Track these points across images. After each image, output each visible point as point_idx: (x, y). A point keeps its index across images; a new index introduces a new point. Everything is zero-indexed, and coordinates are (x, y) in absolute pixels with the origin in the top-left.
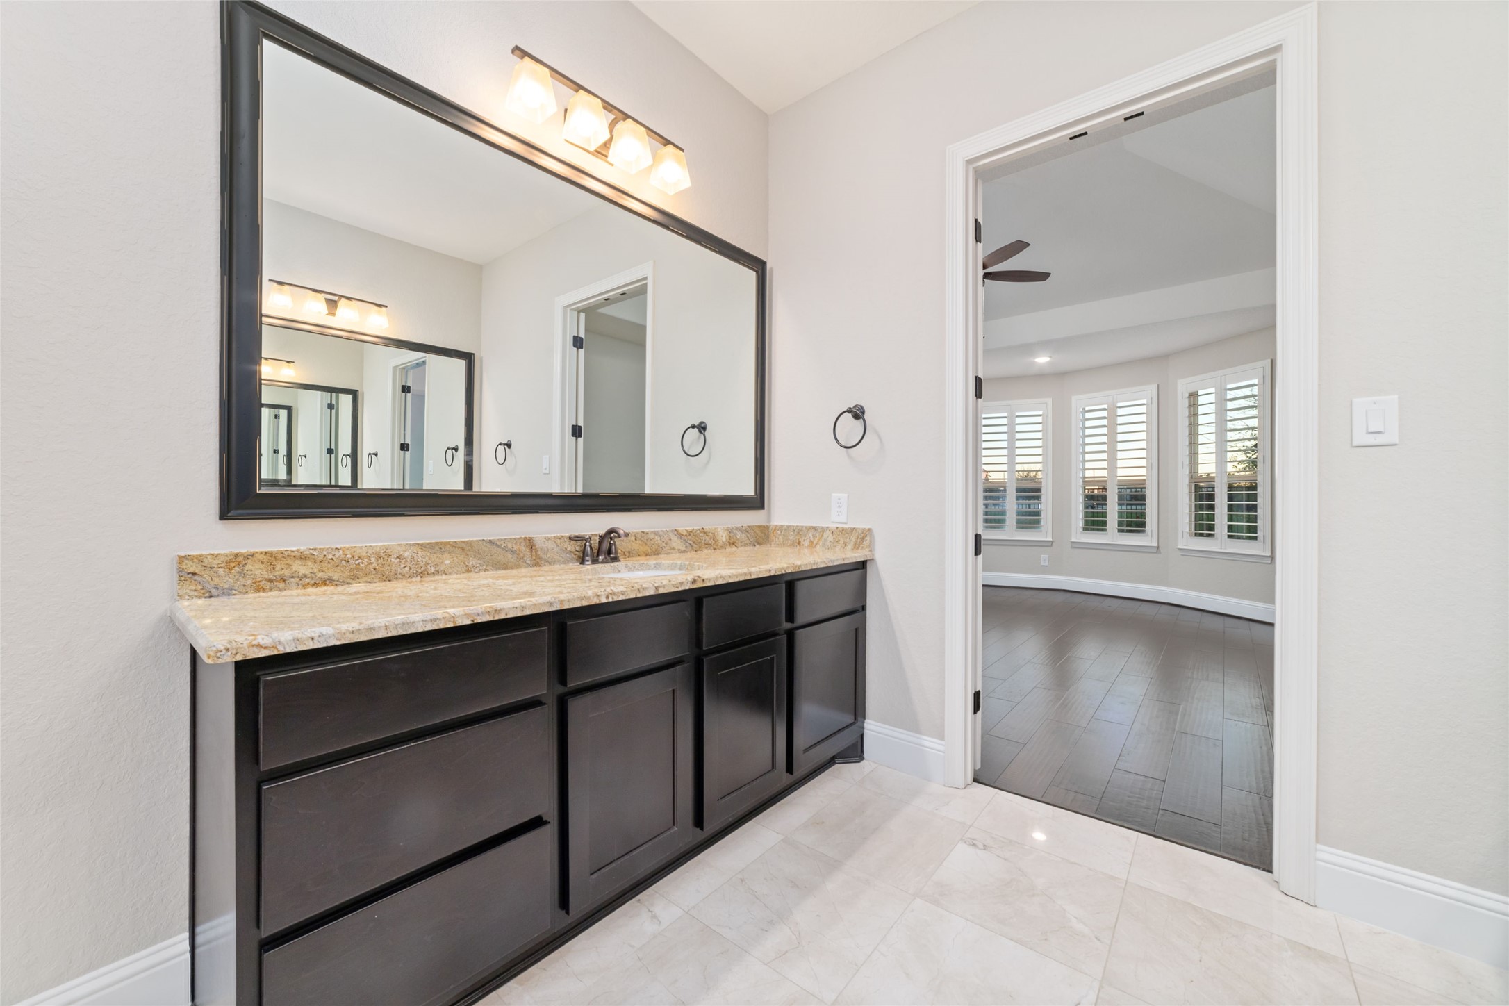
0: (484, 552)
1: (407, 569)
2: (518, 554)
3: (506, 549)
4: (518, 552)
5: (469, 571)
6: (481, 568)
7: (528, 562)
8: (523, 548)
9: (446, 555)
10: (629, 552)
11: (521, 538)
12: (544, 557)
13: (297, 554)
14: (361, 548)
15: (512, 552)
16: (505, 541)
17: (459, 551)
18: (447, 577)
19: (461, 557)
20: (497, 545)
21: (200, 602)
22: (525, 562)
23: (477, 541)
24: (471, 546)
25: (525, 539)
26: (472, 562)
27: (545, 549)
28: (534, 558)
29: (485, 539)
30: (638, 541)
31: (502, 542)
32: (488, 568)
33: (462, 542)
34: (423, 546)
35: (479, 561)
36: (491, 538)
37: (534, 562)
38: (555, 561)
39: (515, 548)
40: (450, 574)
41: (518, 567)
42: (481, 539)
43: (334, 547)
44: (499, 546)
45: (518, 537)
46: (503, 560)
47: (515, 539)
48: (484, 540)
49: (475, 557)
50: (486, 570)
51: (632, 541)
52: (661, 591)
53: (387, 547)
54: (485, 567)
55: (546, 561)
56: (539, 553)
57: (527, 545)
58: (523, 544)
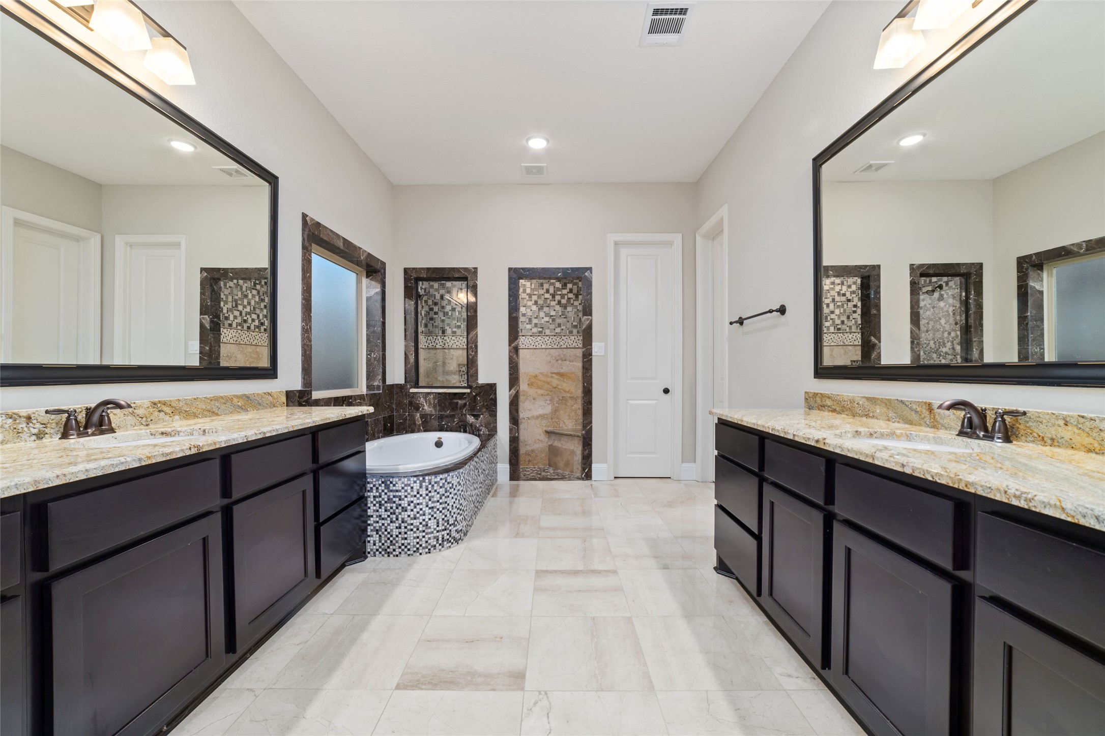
0: (898, 409)
1: (861, 411)
2: (920, 415)
3: (912, 410)
4: (920, 413)
5: (889, 420)
6: (896, 420)
7: (928, 423)
8: (924, 411)
9: (878, 407)
10: (1053, 440)
11: (923, 402)
12: (941, 421)
13: (827, 395)
14: (845, 396)
15: (916, 412)
16: (911, 402)
17: (884, 405)
18: (878, 421)
19: (885, 409)
20: (905, 404)
21: (807, 409)
22: (925, 423)
23: (894, 400)
24: (890, 403)
25: (925, 403)
26: (891, 414)
27: (943, 414)
28: (932, 420)
29: (899, 399)
30: (1070, 428)
31: (909, 403)
32: (900, 421)
33: (886, 399)
34: (868, 399)
35: (895, 415)
36: (903, 399)
37: (932, 424)
38: (951, 428)
39: (918, 409)
40: (879, 419)
41: (920, 425)
42: (896, 398)
43: (837, 394)
44: (907, 406)
45: (921, 401)
46: (909, 417)
47: (918, 402)
48: (897, 400)
49: (892, 411)
50: (899, 422)
51: (1059, 426)
52: (796, 439)
53: (854, 397)
54: (898, 420)
55: (943, 426)
56: (937, 417)
57: (927, 408)
58: (924, 407)
